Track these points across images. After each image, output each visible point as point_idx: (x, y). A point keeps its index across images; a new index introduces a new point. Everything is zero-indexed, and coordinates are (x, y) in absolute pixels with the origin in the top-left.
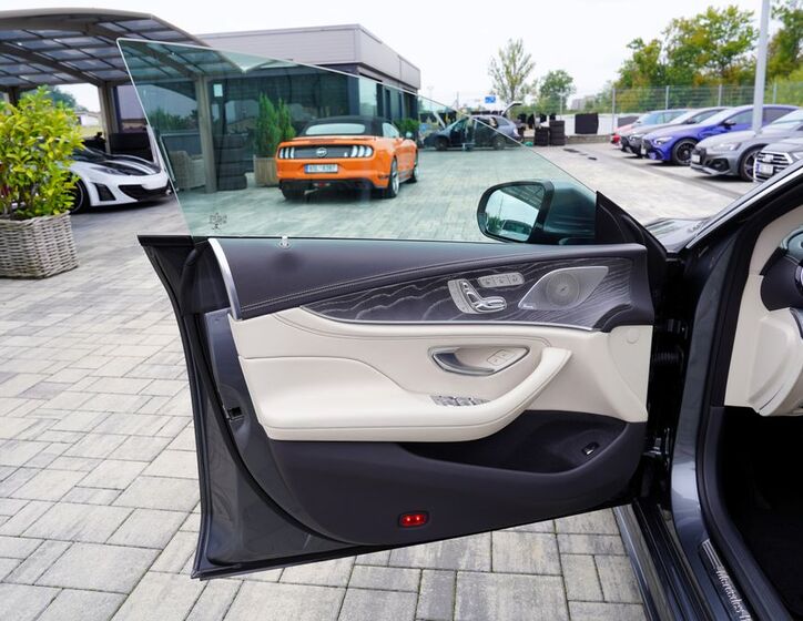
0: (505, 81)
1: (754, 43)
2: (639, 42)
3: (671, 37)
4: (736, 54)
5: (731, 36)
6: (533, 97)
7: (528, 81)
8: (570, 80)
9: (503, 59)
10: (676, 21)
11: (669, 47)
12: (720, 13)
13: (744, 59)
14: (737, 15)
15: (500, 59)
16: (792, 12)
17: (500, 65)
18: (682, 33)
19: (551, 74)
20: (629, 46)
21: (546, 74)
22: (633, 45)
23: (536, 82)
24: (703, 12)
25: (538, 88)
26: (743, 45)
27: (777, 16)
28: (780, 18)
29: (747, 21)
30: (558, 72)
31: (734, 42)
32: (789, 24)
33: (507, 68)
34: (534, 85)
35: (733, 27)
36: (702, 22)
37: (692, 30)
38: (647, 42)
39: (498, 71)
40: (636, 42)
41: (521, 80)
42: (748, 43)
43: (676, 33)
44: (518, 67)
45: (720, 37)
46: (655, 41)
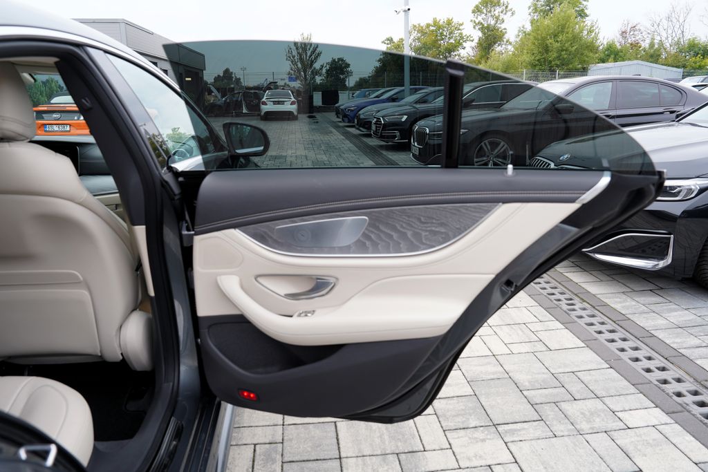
0: (300, 65)
1: (464, 44)
2: (390, 40)
3: (412, 37)
4: (454, 51)
5: (450, 38)
6: (320, 78)
7: (317, 66)
8: (348, 65)
9: (297, 49)
10: (415, 26)
11: (411, 44)
12: (441, 23)
13: (459, 55)
14: (453, 24)
15: (295, 48)
16: (485, 25)
17: (295, 53)
18: (419, 35)
19: (334, 60)
20: (383, 42)
21: (330, 60)
22: (386, 42)
23: (322, 66)
24: (431, 22)
25: (324, 71)
26: (458, 45)
27: (477, 28)
28: (479, 29)
29: (459, 29)
30: (339, 59)
31: (452, 43)
32: (484, 34)
33: (300, 56)
34: (321, 69)
35: (450, 33)
36: (432, 28)
37: (426, 33)
38: (396, 40)
39: (294, 57)
40: (388, 39)
41: (311, 65)
42: (461, 44)
43: (415, 34)
44: (309, 54)
45: (443, 39)
46: (402, 40)
